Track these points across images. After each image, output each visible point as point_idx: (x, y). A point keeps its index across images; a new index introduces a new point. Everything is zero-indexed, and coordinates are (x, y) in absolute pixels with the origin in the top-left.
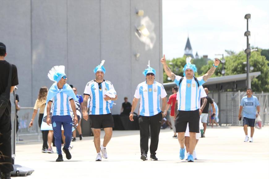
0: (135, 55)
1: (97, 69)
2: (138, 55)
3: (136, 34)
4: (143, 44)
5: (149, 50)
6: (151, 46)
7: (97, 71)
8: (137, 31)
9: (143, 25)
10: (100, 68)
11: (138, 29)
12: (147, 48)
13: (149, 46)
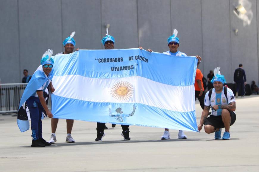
0: (234, 31)
1: (67, 41)
2: (237, 31)
3: (235, 12)
4: (241, 21)
5: (247, 26)
6: (249, 22)
7: (67, 43)
8: (236, 10)
9: (240, 5)
10: (70, 40)
11: (236, 8)
12: (244, 24)
13: (246, 22)
